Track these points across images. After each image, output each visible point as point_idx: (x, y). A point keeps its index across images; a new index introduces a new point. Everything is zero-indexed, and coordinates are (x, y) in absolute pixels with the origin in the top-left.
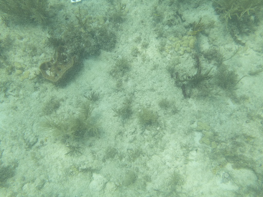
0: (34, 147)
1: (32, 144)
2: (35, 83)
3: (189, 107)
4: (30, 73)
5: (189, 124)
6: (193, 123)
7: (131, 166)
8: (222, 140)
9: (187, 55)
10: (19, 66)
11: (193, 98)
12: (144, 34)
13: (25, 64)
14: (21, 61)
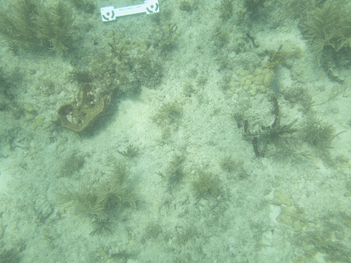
0: (48, 221)
1: (45, 216)
2: (52, 132)
3: (263, 170)
4: (44, 119)
5: (262, 194)
6: (268, 194)
7: (180, 252)
8: (310, 219)
9: (260, 96)
10: (30, 109)
11: (268, 158)
12: (201, 65)
13: (39, 105)
14: (33, 101)
